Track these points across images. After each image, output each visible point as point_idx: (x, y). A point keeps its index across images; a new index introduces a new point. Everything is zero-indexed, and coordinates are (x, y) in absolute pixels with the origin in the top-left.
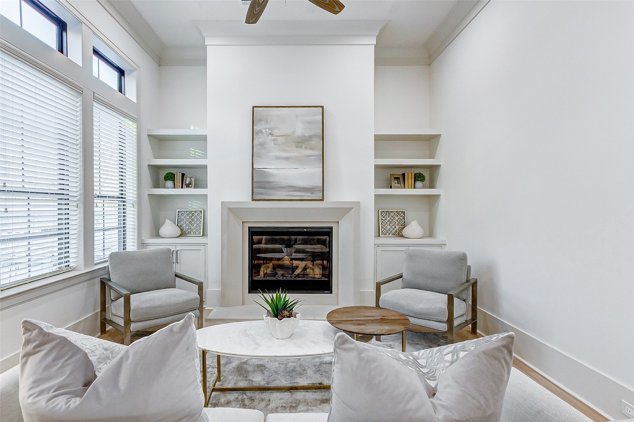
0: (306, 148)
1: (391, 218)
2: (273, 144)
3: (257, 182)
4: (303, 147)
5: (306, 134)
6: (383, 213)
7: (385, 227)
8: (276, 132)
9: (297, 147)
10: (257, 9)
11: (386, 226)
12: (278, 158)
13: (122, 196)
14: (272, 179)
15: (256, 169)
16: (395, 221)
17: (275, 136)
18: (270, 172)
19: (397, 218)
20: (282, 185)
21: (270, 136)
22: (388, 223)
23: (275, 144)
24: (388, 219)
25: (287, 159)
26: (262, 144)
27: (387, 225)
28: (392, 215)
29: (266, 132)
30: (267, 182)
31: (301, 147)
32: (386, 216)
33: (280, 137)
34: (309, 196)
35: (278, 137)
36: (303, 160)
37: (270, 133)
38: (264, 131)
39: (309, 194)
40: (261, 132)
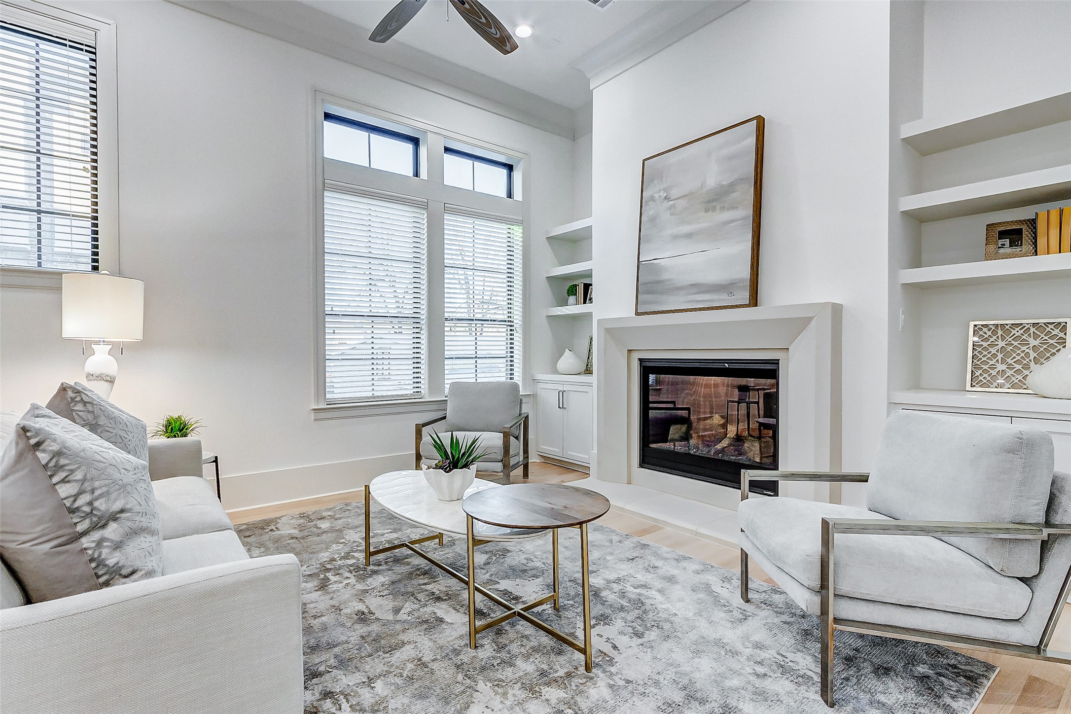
0: (723, 208)
1: (1013, 342)
2: (668, 216)
3: (643, 284)
4: (718, 208)
5: (724, 183)
6: (985, 330)
7: (985, 367)
8: (675, 193)
9: (707, 211)
10: (493, 30)
11: (991, 363)
12: (675, 237)
13: (510, 319)
14: (665, 276)
15: (643, 263)
16: (1027, 351)
17: (672, 200)
18: (662, 264)
19: (1033, 342)
20: (678, 285)
21: (666, 202)
22: (1000, 356)
23: (672, 214)
24: (1001, 344)
25: (689, 236)
26: (653, 219)
27: (995, 360)
28: (1017, 334)
29: (660, 196)
30: (658, 281)
31: (714, 209)
32: (995, 337)
33: (678, 200)
34: (724, 300)
35: (676, 201)
36: (715, 234)
37: (665, 198)
38: (656, 196)
39: (724, 296)
40: (652, 198)
